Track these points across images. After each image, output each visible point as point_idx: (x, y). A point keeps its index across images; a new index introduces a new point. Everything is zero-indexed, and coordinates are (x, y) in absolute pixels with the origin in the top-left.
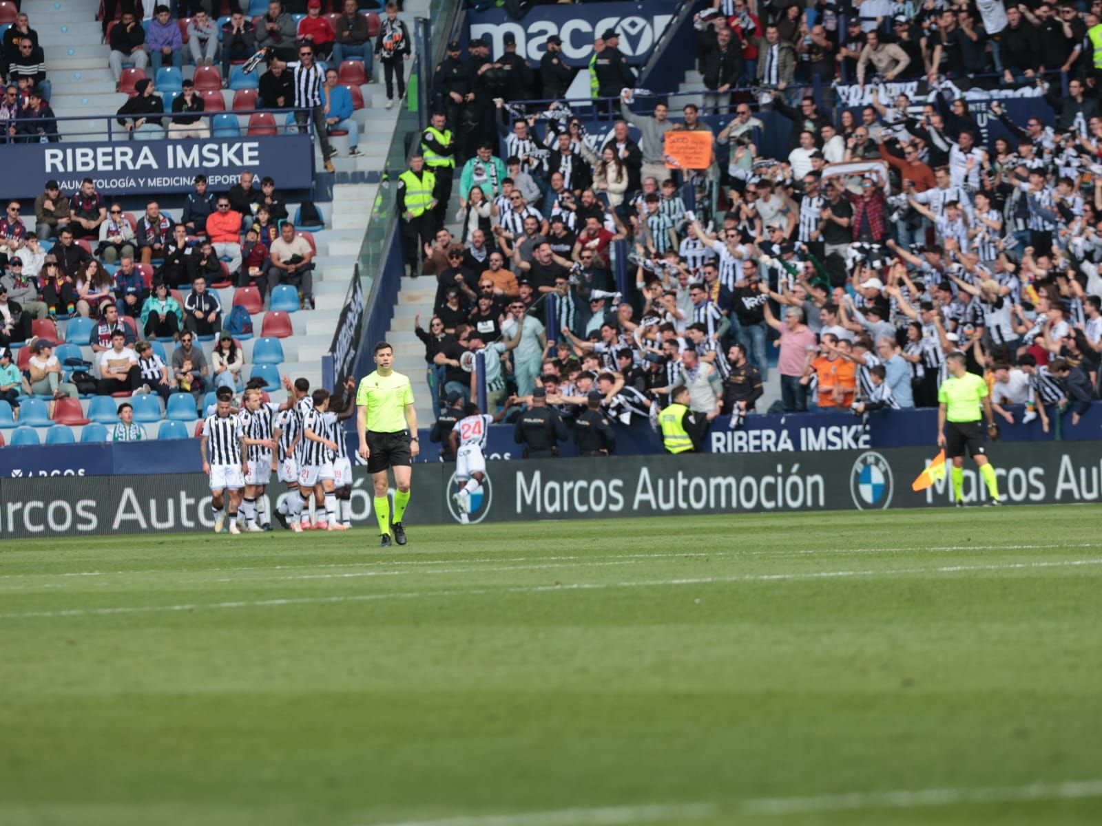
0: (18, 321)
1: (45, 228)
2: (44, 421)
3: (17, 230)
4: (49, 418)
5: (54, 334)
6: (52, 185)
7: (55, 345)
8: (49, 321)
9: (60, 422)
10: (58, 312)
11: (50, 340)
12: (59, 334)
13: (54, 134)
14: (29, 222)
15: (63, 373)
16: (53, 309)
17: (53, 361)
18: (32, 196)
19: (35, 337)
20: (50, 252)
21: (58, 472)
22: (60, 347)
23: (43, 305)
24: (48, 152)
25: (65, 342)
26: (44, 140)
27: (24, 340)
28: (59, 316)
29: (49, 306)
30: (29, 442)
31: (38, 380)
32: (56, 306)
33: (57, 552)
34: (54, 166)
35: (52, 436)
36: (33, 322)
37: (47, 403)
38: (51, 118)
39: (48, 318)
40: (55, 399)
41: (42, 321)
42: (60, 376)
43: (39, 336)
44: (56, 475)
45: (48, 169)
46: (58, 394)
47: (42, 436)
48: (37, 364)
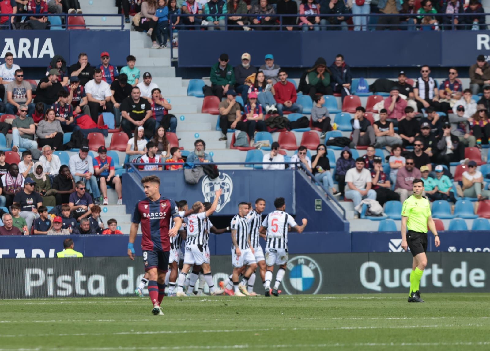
0: (456, 147)
1: (476, 86)
2: (471, 215)
3: (456, 87)
4: (474, 213)
5: (479, 157)
6: (481, 58)
7: (480, 165)
8: (476, 149)
9: (481, 216)
10: (483, 143)
11: (477, 161)
12: (482, 157)
13: (483, 24)
14: (465, 83)
15: (485, 183)
16: (479, 141)
17: (478, 175)
18: (468, 65)
19: (467, 159)
20: (479, 103)
21: (479, 249)
22: (484, 166)
23: (473, 138)
24: (479, 36)
25: (486, 163)
26: (475, 28)
27: (459, 161)
28: (483, 146)
29: (477, 138)
30: (460, 229)
31: (468, 187)
32: (481, 139)
33: (477, 303)
34: (483, 46)
35: (476, 225)
36: (466, 149)
37: (473, 203)
38: (482, 14)
39: (476, 146)
40: (479, 201)
41: (472, 149)
42: (482, 185)
43: (470, 158)
44: (478, 251)
45: (479, 47)
46: (481, 197)
47: (470, 225)
48: (467, 177)
